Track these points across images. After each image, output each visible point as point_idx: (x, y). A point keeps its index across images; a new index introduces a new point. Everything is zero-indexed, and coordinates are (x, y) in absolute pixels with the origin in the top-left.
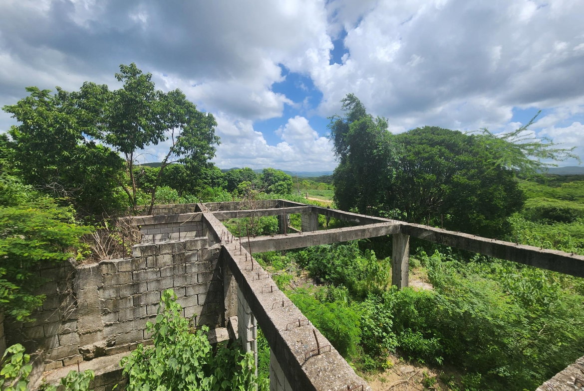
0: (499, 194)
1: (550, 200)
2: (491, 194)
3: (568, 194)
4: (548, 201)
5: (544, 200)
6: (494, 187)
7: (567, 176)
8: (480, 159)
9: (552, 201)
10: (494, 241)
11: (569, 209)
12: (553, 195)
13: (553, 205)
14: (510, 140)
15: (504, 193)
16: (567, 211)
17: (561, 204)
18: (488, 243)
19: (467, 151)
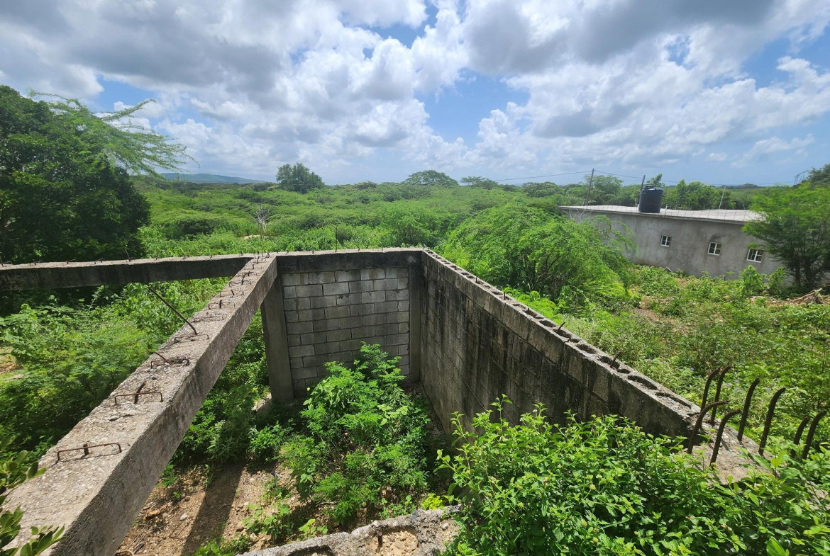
0: (111, 202)
1: (187, 211)
2: (98, 203)
3: (205, 205)
4: (186, 213)
5: (182, 212)
6: (100, 192)
7: (202, 185)
8: (63, 145)
9: (190, 213)
10: (99, 263)
11: (205, 220)
12: (191, 206)
13: (192, 217)
14: (115, 124)
15: (118, 202)
16: (204, 223)
17: (198, 215)
18: (90, 267)
19: (37, 130)
